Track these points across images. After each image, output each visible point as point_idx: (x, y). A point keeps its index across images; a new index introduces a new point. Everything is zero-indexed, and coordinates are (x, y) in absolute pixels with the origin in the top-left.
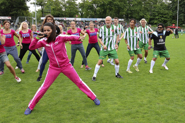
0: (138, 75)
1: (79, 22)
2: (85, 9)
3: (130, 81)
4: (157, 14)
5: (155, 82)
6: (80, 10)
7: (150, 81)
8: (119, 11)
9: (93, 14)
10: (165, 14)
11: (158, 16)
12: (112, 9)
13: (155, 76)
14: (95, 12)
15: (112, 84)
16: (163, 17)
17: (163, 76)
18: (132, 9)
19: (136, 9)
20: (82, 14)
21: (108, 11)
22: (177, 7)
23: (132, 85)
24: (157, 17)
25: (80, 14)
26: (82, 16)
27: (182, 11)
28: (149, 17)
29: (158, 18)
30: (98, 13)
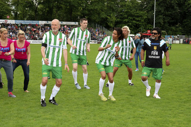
0: (99, 105)
1: (11, 25)
2: (20, 7)
3: (86, 114)
4: (126, 16)
5: (122, 114)
6: (13, 8)
7: (115, 114)
8: (72, 11)
9: (33, 14)
10: (138, 17)
11: (127, 18)
12: (61, 7)
13: (123, 106)
14: (36, 11)
15: (60, 118)
16: (134, 19)
17: (134, 105)
18: (91, 8)
19: (96, 7)
20: (16, 14)
21: (54, 10)
22: (153, 6)
23: (89, 120)
24: (126, 20)
25: (13, 14)
26: (16, 18)
27: (160, 11)
28: (114, 19)
29: (128, 22)
30: (40, 13)
